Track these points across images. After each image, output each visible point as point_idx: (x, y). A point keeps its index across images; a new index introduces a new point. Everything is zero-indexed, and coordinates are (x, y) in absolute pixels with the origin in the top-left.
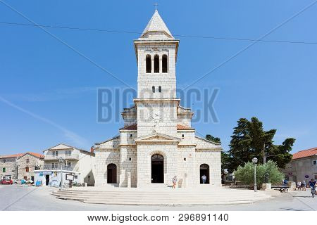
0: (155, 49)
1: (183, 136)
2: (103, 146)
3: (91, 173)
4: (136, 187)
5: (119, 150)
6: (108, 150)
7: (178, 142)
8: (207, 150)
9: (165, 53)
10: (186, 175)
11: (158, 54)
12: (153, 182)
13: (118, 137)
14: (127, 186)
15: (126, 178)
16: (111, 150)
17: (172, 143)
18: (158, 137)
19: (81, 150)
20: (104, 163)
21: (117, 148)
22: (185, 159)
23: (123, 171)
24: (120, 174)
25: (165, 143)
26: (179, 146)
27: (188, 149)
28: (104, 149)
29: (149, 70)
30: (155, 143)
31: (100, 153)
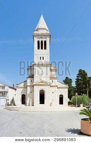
0: (41, 38)
1: (52, 81)
2: (20, 86)
3: (13, 99)
4: (34, 106)
5: (27, 88)
6: (22, 88)
7: (50, 85)
8: (62, 88)
9: (45, 40)
10: (53, 100)
11: (43, 40)
12: (40, 104)
13: (26, 81)
14: (30, 106)
15: (30, 102)
16: (23, 87)
17: (48, 85)
18: (42, 82)
19: (9, 87)
20: (20, 94)
21: (26, 87)
22: (53, 93)
23: (28, 98)
24: (27, 99)
25: (45, 85)
26: (51, 86)
27: (54, 88)
28: (20, 87)
29: (39, 48)
30: (41, 85)
31: (19, 89)
